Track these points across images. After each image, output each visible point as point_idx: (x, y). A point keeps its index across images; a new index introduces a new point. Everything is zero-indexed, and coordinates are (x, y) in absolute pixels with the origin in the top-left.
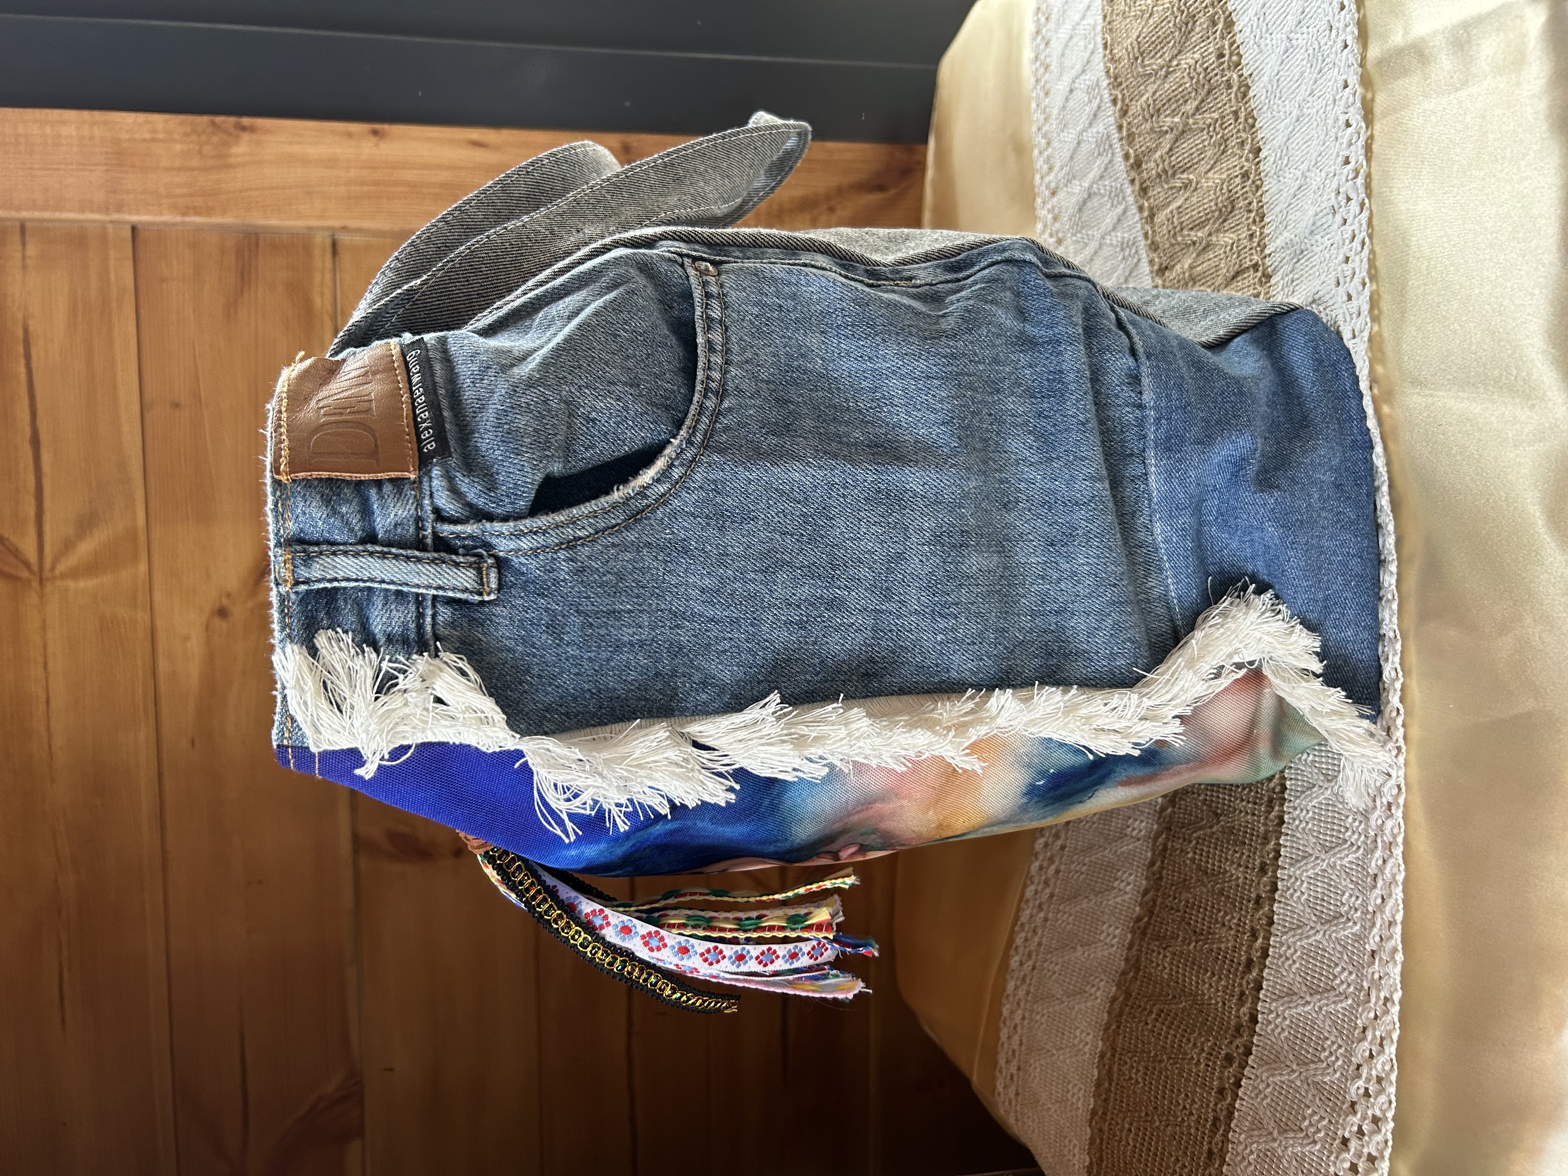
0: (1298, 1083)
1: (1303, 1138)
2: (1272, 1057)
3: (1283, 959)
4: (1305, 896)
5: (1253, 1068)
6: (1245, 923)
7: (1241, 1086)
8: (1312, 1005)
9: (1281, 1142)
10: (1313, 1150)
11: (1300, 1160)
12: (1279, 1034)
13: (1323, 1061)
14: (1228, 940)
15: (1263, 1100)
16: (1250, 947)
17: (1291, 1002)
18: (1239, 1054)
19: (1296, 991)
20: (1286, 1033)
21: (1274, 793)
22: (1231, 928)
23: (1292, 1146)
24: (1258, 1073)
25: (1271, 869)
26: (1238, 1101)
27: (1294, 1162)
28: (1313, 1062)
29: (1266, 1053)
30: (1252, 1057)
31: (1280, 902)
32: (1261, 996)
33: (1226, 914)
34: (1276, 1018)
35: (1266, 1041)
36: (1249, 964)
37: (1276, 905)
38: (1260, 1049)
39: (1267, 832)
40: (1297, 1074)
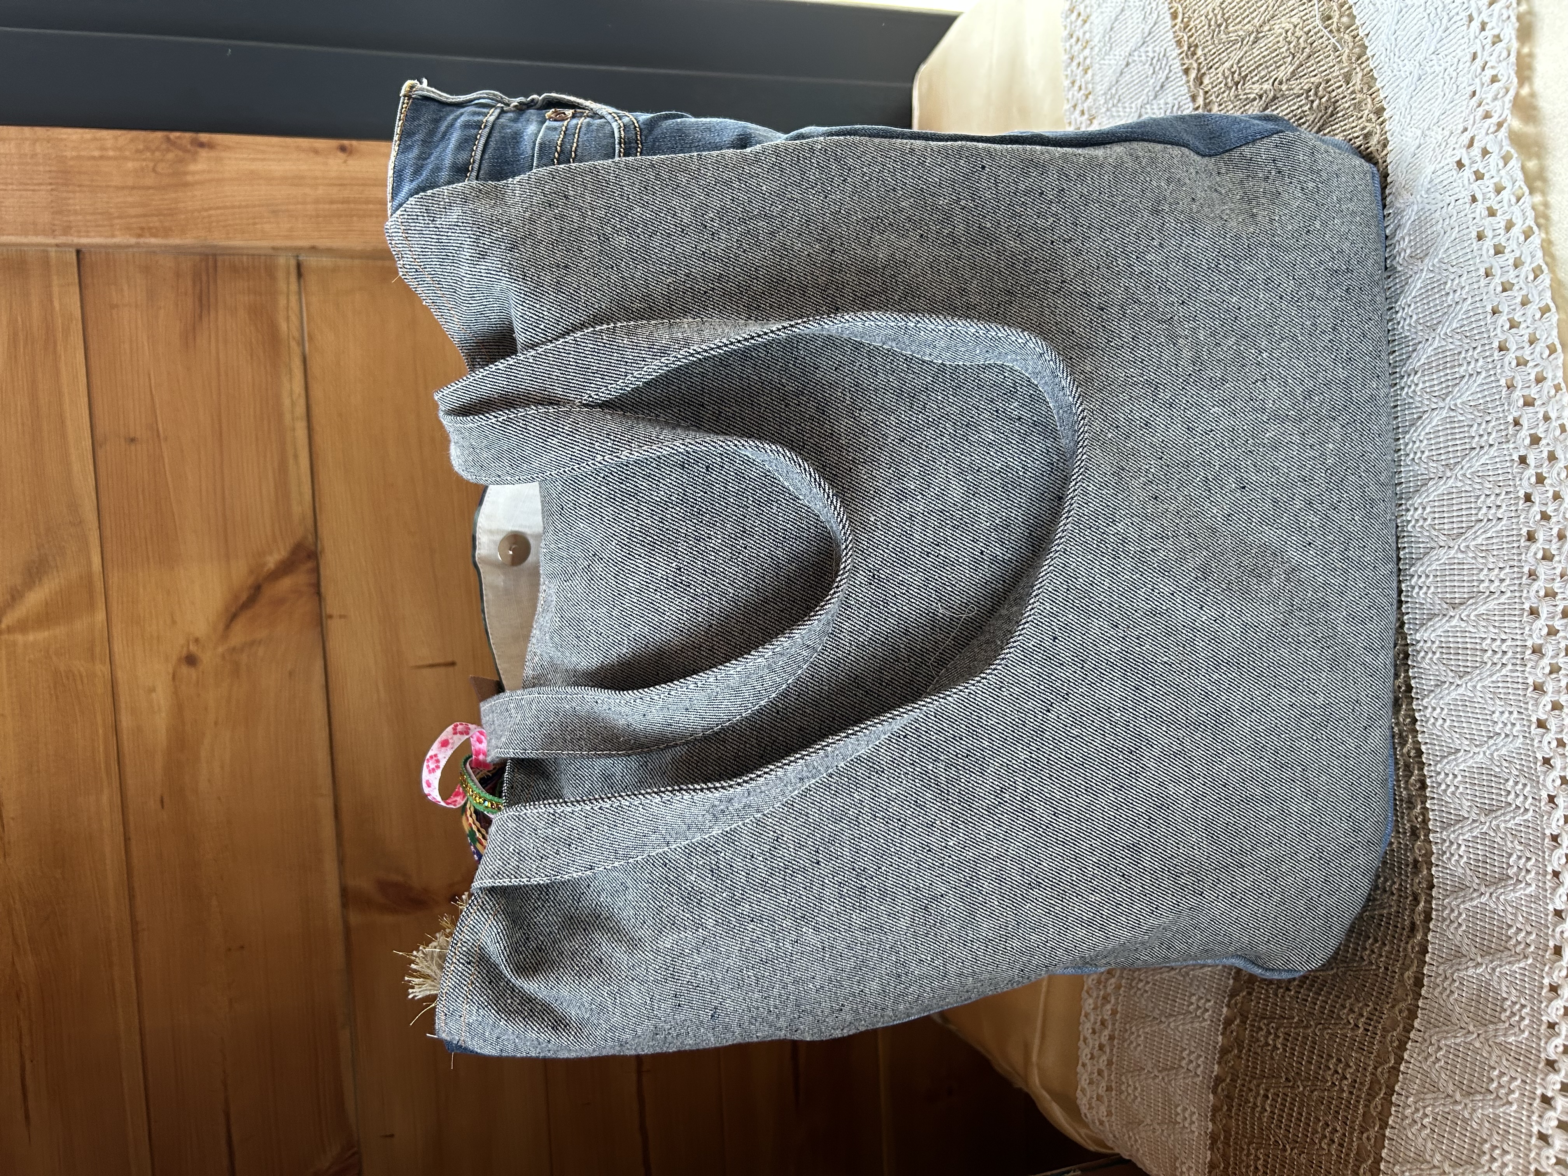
0: (1478, 1045)
1: (1494, 1100)
2: (1441, 1019)
3: (1447, 923)
4: (1465, 859)
5: (1420, 1031)
6: (1406, 888)
7: (1406, 1049)
8: (1484, 966)
9: (1466, 1105)
10: (1508, 1111)
11: (1496, 1120)
12: (1448, 996)
13: (1504, 1022)
14: (1391, 906)
15: (1434, 1063)
16: (1413, 911)
17: (1460, 964)
18: (1403, 1018)
19: (1464, 953)
20: (1456, 995)
21: (1410, 757)
22: (1393, 894)
23: (1482, 1108)
24: (1426, 1036)
25: (1422, 833)
26: (1403, 1064)
27: (1487, 1124)
28: (1491, 1022)
29: (1434, 1015)
30: (1418, 1020)
31: (1437, 865)
32: (1427, 959)
33: (1386, 880)
34: (1443, 981)
35: (1433, 1004)
36: (1413, 928)
37: (1434, 869)
38: (1426, 1012)
39: (1410, 796)
40: (1475, 1035)
